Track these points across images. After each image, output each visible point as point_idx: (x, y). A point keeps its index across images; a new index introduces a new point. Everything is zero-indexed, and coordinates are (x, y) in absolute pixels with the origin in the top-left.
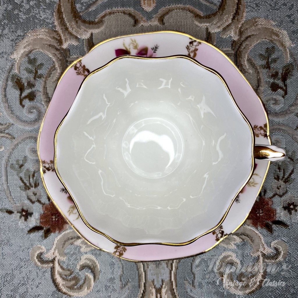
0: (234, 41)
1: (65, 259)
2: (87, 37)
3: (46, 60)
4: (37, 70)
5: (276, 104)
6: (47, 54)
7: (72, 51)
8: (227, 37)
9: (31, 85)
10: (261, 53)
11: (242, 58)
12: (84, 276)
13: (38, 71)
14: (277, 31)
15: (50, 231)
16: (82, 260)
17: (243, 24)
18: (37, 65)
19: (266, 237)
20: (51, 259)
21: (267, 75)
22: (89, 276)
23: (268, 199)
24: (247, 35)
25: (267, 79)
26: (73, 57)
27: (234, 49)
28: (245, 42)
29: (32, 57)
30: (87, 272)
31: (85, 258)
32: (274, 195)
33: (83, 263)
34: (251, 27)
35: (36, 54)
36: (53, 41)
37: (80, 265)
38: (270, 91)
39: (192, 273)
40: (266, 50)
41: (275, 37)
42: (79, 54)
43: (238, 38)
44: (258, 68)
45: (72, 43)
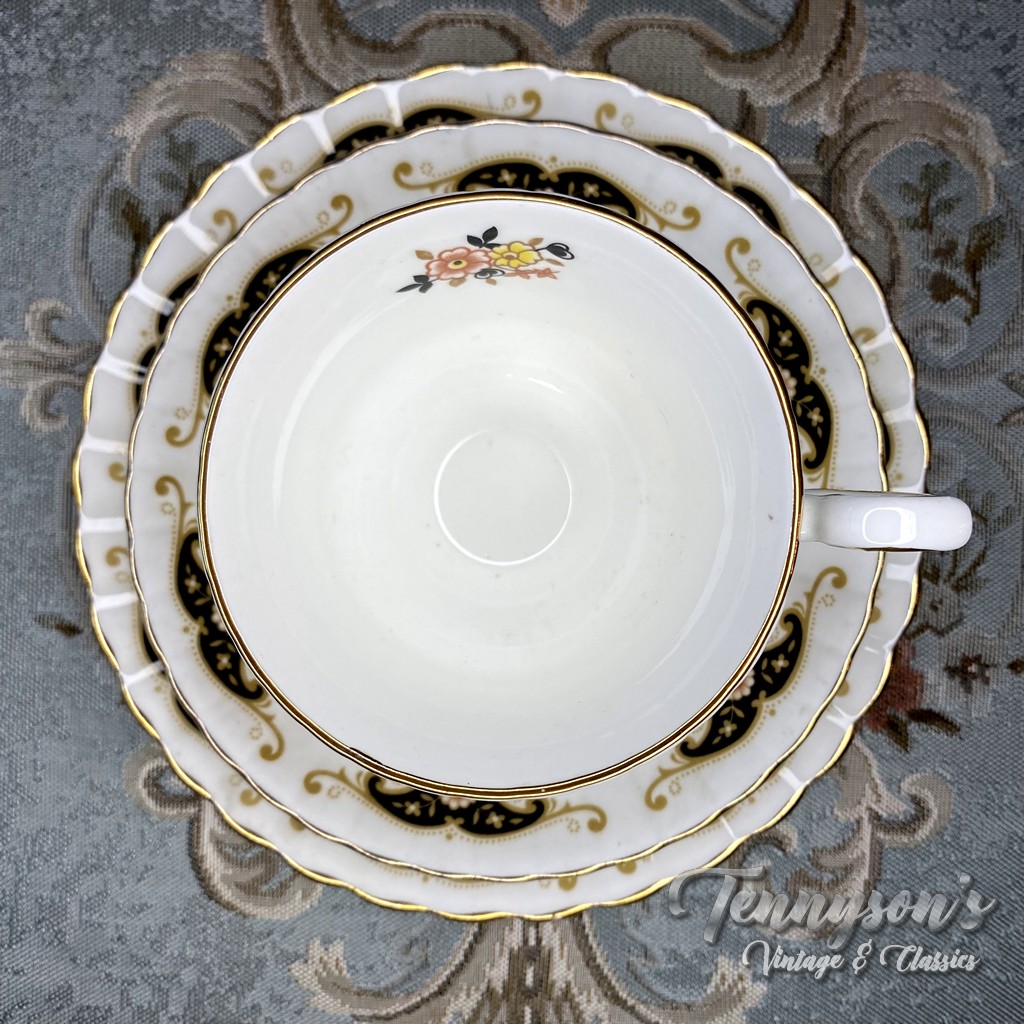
0: (828, 137)
3: (228, 153)
4: (194, 180)
5: (942, 343)
6: (231, 132)
8: (805, 123)
10: (907, 179)
11: (845, 191)
13: (199, 183)
14: (959, 116)
17: (855, 87)
18: (196, 165)
19: (887, 761)
21: (921, 249)
23: (901, 639)
24: (865, 122)
25: (921, 261)
27: (822, 164)
28: (858, 144)
32: (920, 630)
34: (881, 95)
35: (196, 131)
38: (926, 301)
40: (922, 173)
41: (954, 132)
43: (838, 129)
44: (896, 225)
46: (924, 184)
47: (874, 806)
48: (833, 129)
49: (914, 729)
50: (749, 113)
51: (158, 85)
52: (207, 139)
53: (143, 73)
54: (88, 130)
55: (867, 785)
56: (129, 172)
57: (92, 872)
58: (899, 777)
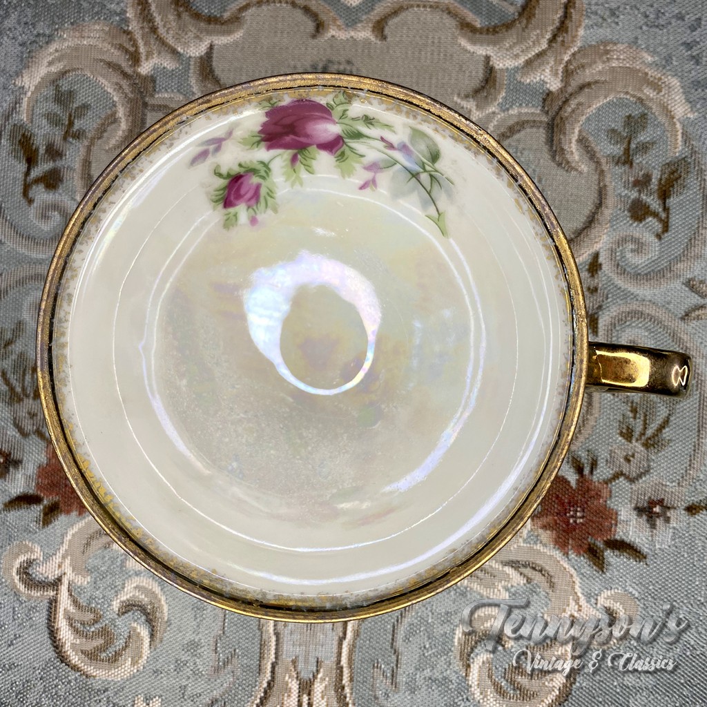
0: (549, 93)
1: (86, 583)
2: (200, 51)
3: (97, 99)
4: (72, 118)
5: (638, 253)
6: (100, 83)
7: (160, 82)
8: (535, 80)
9: (54, 152)
10: (613, 126)
11: (565, 133)
12: (128, 631)
13: (76, 121)
14: (655, 79)
15: (58, 508)
16: (126, 590)
17: (574, 54)
18: (74, 108)
19: (587, 579)
20: (51, 578)
21: (623, 181)
22: (139, 631)
23: (601, 483)
24: (581, 82)
25: (623, 189)
26: (160, 95)
27: (547, 113)
28: (575, 98)
29: (65, 87)
30: (135, 621)
31: (135, 585)
32: (616, 476)
33: (128, 597)
34: (595, 62)
35: (75, 82)
36: (118, 54)
37: (122, 602)
39: (393, 652)
40: (625, 122)
41: (651, 91)
42: (175, 91)
43: (560, 86)
44: (603, 161)
45: (161, 64)
46: (626, 130)
47: (575, 614)
48: (555, 86)
49: (608, 553)
50: (491, 72)
51: (49, 48)
53: (38, 39)
55: (571, 597)
56: (25, 112)
58: (596, 592)
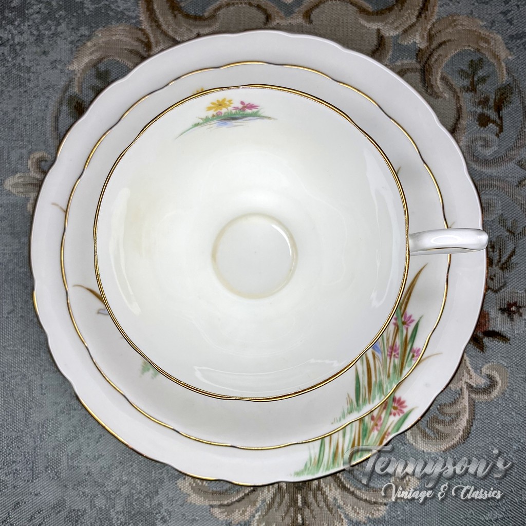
46: (471, 70)
47: (468, 381)
48: (424, 45)
49: (486, 340)
50: (382, 39)
51: (89, 44)
52: (115, 68)
53: (81, 38)
54: (56, 67)
55: (464, 371)
56: (77, 87)
57: (73, 440)
58: (480, 366)
